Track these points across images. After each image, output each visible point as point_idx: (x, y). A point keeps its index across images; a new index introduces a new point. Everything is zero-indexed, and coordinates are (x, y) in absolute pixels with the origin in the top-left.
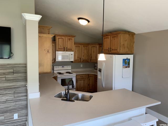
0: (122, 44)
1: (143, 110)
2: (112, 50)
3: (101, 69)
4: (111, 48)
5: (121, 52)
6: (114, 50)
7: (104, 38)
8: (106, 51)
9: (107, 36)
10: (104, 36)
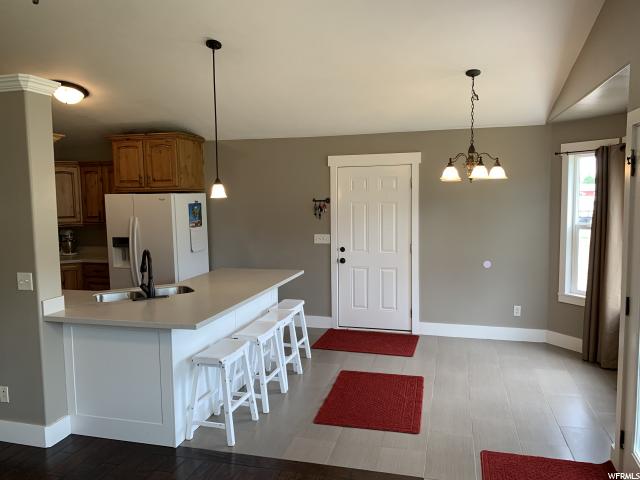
0: (183, 165)
2: (154, 180)
3: (127, 239)
4: (150, 174)
5: (184, 185)
6: (162, 181)
7: (115, 146)
8: (129, 185)
9: (128, 140)
10: (115, 141)
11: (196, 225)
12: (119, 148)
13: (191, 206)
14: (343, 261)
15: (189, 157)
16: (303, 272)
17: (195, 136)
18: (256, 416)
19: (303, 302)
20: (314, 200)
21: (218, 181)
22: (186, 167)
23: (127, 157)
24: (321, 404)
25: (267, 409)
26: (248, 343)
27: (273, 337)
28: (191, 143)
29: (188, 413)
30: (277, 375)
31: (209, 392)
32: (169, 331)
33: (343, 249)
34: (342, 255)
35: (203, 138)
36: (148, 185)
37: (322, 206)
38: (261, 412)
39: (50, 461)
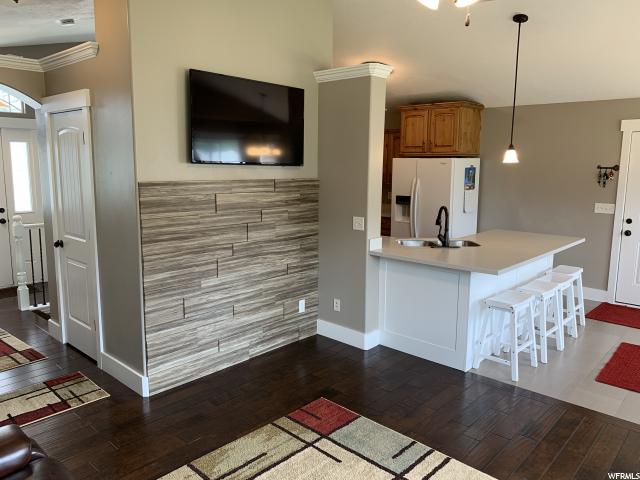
0: (463, 131)
1: (546, 261)
2: (436, 146)
3: (409, 197)
4: (432, 141)
5: (462, 151)
6: (443, 146)
7: (404, 115)
8: (413, 150)
9: (416, 109)
10: (405, 111)
11: (470, 188)
12: (407, 118)
13: (468, 170)
14: (628, 233)
15: (469, 124)
16: (583, 240)
17: (476, 104)
18: (535, 363)
19: (582, 270)
20: (599, 167)
21: (511, 147)
22: (466, 133)
23: (413, 125)
24: (602, 367)
25: (545, 359)
26: (533, 297)
27: (555, 297)
28: (471, 111)
29: (476, 347)
30: (554, 333)
31: (491, 334)
32: (469, 273)
33: (629, 221)
34: (627, 227)
35: (482, 106)
36: (430, 150)
37: (608, 175)
38: (539, 361)
39: (366, 361)
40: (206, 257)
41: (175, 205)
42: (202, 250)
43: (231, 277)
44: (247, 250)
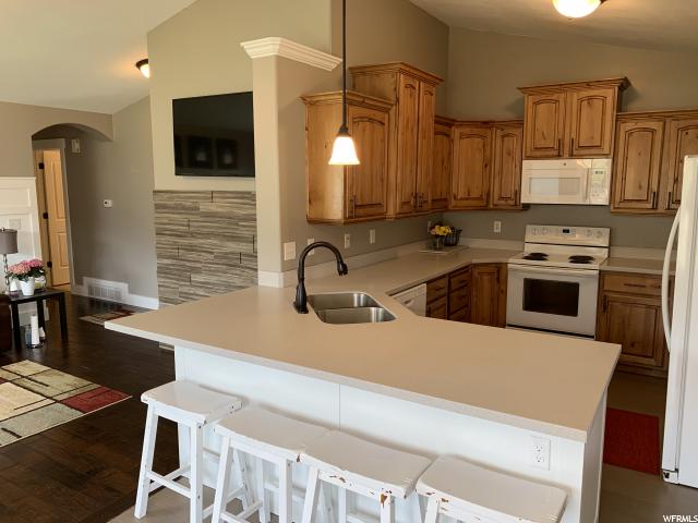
40: (193, 256)
41: (173, 208)
42: (191, 249)
43: (213, 279)
44: (226, 258)
